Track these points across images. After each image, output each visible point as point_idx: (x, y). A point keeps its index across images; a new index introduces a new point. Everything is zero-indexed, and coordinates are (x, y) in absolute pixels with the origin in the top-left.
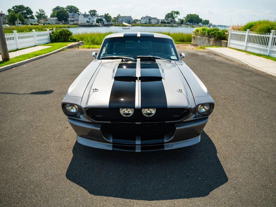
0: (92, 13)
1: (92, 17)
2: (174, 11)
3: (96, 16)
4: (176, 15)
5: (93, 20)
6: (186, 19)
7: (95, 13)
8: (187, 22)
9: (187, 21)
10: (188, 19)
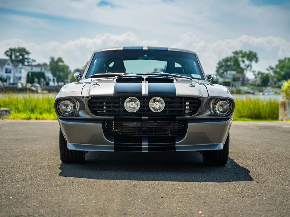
0: (16, 57)
1: (16, 66)
2: (241, 52)
3: (26, 63)
4: (247, 62)
5: (18, 75)
6: (275, 72)
10: (283, 73)
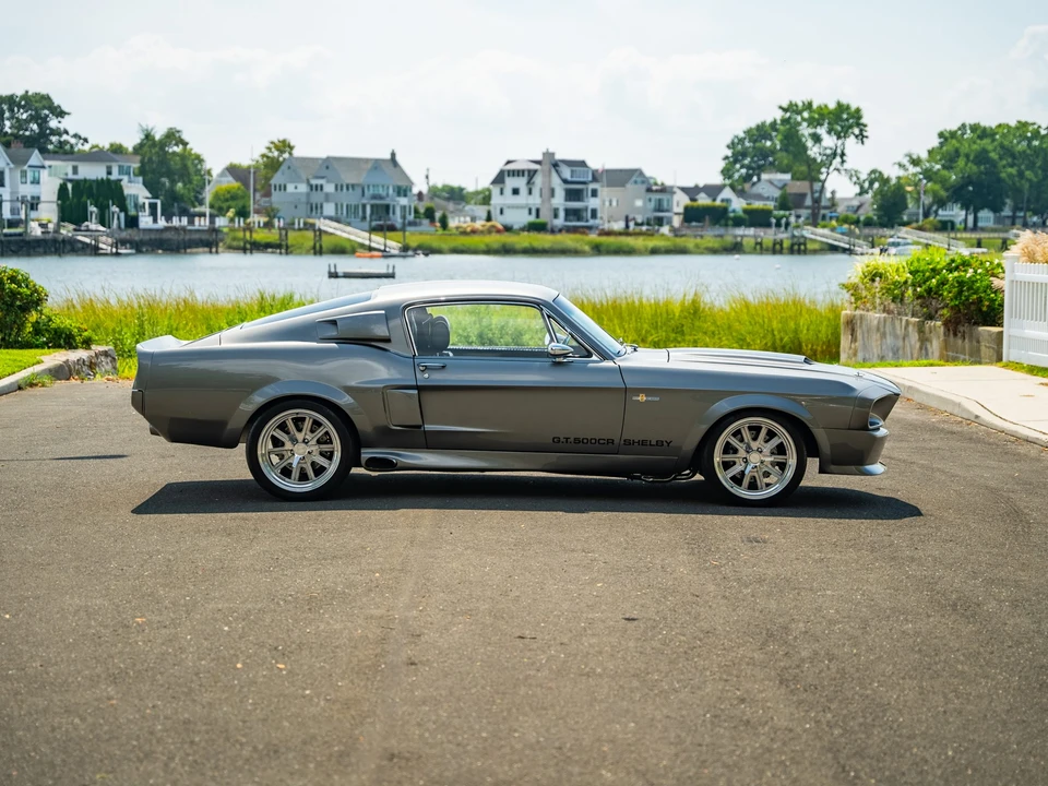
1: (19, 161)
5: (27, 190)
6: (927, 175)
7: (42, 122)
8: (941, 203)
9: (943, 194)
